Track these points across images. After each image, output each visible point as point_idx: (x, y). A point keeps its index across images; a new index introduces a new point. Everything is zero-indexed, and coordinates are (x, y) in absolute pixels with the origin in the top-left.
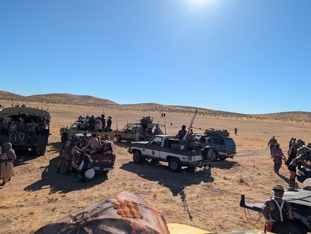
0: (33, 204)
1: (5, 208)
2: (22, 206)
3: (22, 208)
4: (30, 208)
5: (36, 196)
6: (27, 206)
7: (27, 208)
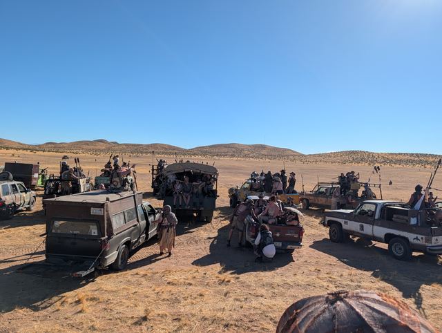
0: (202, 284)
1: (173, 284)
2: (191, 284)
3: (191, 287)
4: (199, 288)
5: (205, 274)
6: (195, 285)
7: (196, 288)
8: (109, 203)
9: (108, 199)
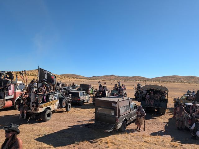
0: (162, 145)
1: (147, 143)
3: (156, 145)
4: (160, 147)
5: (163, 140)
6: (158, 145)
7: (159, 147)
8: (119, 102)
9: (118, 100)
